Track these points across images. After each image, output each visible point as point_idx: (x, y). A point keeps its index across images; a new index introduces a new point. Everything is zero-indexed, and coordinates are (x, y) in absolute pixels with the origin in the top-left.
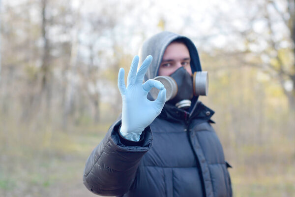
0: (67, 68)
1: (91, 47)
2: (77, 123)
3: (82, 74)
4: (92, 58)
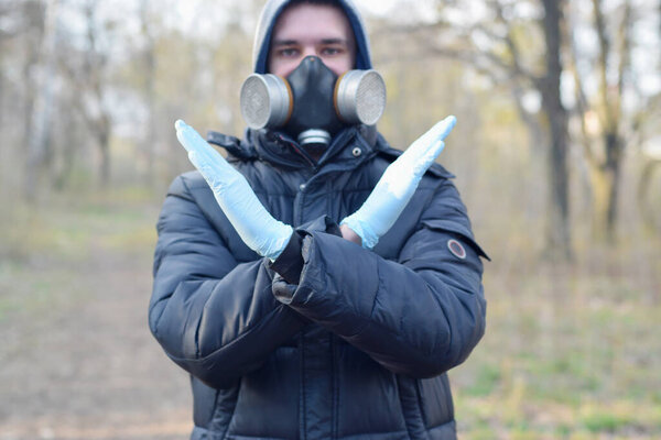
0: (33, 59)
1: (88, 12)
2: (59, 184)
3: (70, 74)
4: (91, 36)
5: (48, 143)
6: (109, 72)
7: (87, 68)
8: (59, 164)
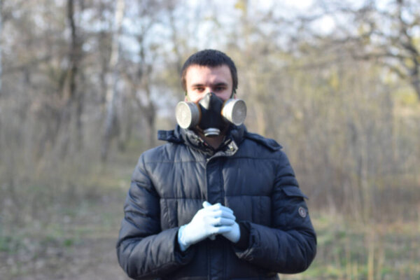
0: (106, 69)
1: (140, 39)
2: (122, 148)
3: (129, 77)
4: (142, 54)
5: (115, 121)
6: (153, 76)
7: (140, 74)
8: (123, 136)
